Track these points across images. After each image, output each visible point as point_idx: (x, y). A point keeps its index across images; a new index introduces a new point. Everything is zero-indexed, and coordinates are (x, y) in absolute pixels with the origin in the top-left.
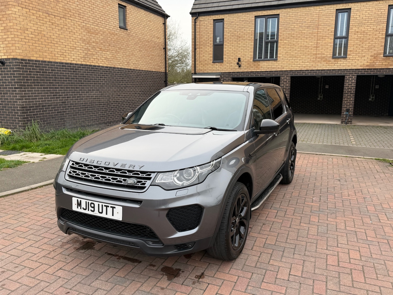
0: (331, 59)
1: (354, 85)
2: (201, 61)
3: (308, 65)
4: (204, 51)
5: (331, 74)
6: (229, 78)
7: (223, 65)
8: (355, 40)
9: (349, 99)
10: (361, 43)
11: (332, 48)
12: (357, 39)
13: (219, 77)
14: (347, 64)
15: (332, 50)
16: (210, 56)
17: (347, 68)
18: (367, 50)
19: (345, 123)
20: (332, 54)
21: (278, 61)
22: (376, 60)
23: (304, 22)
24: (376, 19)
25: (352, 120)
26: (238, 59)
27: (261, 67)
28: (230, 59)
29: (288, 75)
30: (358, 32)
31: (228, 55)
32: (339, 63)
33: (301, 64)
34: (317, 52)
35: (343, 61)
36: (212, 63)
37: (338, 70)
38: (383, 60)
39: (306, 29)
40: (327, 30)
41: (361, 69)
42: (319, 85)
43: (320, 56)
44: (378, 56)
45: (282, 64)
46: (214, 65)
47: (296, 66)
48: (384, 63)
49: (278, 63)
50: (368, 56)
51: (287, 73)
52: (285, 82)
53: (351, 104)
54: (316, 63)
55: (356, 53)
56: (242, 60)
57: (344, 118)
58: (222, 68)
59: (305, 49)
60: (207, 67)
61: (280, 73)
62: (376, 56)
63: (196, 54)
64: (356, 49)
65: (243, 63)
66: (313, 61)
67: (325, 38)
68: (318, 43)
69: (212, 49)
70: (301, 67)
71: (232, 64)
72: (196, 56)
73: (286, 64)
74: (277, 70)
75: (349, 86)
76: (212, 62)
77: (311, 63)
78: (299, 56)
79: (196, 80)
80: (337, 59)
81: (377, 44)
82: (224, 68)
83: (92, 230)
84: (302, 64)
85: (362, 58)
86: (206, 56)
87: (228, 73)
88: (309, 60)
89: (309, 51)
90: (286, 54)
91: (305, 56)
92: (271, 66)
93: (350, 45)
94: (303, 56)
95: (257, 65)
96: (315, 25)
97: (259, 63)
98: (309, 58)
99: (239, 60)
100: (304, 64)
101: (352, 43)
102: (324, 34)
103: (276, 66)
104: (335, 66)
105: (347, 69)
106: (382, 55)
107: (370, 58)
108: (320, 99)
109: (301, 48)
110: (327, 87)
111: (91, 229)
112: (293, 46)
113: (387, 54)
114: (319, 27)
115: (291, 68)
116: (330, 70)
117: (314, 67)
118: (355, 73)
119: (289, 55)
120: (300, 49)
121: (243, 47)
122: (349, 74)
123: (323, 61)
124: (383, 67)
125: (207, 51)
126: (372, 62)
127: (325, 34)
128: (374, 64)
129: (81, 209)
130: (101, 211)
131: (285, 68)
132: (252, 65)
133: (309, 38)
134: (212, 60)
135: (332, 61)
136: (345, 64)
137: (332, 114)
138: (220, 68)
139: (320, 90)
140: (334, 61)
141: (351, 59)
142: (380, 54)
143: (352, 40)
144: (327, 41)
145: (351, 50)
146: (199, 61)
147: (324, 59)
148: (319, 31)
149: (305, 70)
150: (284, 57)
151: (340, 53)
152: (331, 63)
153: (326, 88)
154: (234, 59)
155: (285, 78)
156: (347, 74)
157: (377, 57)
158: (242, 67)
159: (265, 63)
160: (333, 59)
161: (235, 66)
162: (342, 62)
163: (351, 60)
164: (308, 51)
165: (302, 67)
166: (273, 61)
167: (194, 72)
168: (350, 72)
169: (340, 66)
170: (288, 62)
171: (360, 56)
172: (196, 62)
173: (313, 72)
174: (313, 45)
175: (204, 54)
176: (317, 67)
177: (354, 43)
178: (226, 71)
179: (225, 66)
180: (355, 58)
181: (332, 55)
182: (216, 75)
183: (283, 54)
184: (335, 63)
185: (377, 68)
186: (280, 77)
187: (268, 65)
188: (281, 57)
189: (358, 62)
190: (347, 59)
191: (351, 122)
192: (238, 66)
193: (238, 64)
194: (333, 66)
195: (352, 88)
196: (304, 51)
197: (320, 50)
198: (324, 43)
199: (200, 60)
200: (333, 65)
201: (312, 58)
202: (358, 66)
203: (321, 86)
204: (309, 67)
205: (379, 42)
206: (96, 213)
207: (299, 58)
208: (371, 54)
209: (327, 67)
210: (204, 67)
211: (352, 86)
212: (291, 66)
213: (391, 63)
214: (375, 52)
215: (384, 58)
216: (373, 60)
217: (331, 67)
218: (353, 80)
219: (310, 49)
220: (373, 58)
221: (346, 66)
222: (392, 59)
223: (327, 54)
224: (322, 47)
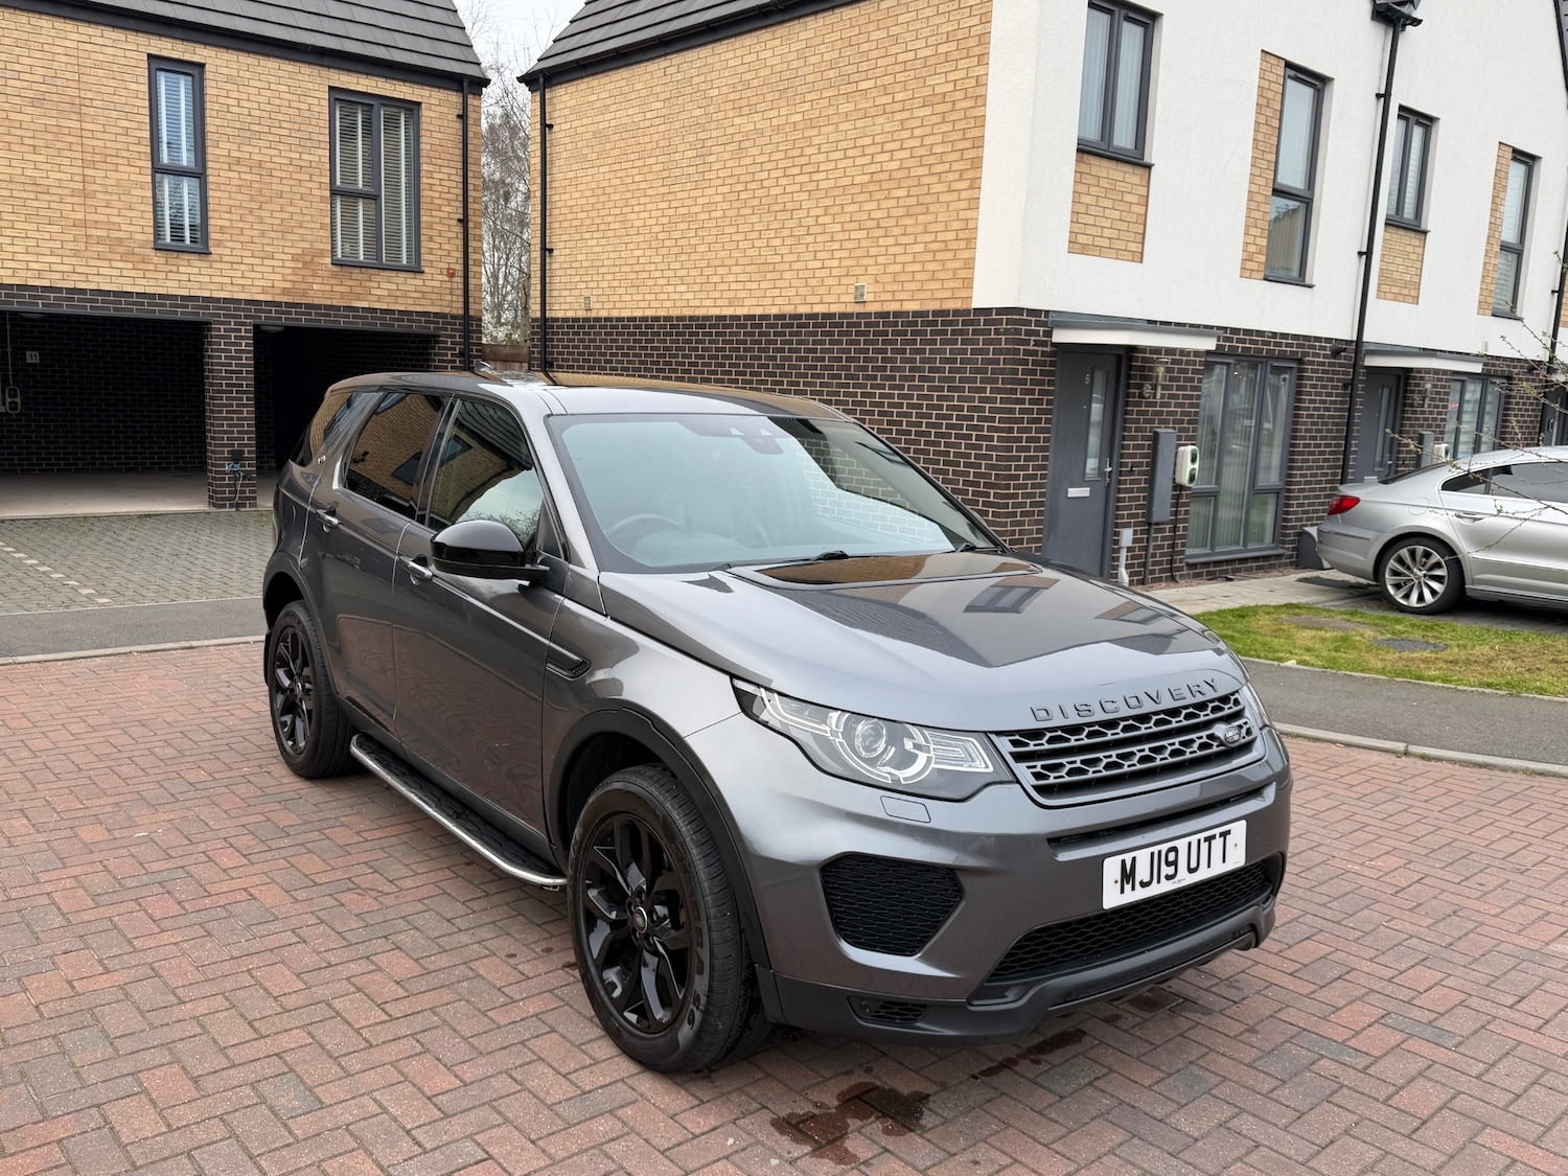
0: (152, 253)
1: (247, 359)
3: (54, 267)
5: (158, 313)
8: (234, 189)
9: (234, 412)
10: (254, 205)
11: (150, 208)
12: (240, 186)
14: (215, 279)
15: (151, 215)
17: (215, 295)
18: (279, 235)
19: (231, 506)
20: (149, 230)
22: (309, 273)
23: (15, 75)
24: (296, 127)
25: (254, 492)
30: (238, 163)
32: (182, 269)
33: (20, 257)
34: (89, 217)
35: (199, 264)
37: (183, 298)
38: (334, 276)
39: (29, 110)
40: (120, 131)
41: (267, 303)
43: (104, 233)
44: (316, 260)
48: (336, 288)
50: (283, 257)
53: (246, 432)
54: (91, 262)
55: (243, 239)
57: (227, 486)
59: (32, 196)
62: (308, 258)
64: (241, 225)
66: (76, 253)
67: (115, 160)
68: (87, 179)
70: (23, 273)
75: (230, 365)
77: (66, 260)
80: (175, 254)
81: (308, 218)
84: (27, 257)
85: (266, 262)
88: (58, 244)
89: (53, 205)
93: (217, 208)
94: (27, 226)
96: (68, 99)
98: (55, 236)
100: (33, 258)
101: (222, 202)
102: (109, 144)
104: (169, 283)
105: (218, 300)
106: (328, 261)
107: (292, 264)
108: (11, 409)
109: (13, 186)
110: (33, 357)
113: (340, 255)
114: (84, 110)
116: (153, 295)
117: (84, 278)
118: (246, 317)
122: (225, 316)
123: (118, 257)
124: (335, 303)
126: (300, 278)
127: (113, 145)
128: (306, 286)
130: (1193, 865)
133: (43, 151)
135: (155, 260)
136: (207, 279)
140: (163, 261)
141: (225, 259)
142: (322, 254)
143: (222, 187)
144: (126, 177)
145: (221, 227)
147: (121, 249)
148: (85, 126)
149: (45, 288)
151: (177, 235)
152: (152, 267)
153: (29, 361)
156: (219, 315)
157: (312, 262)
160: (159, 253)
162: (196, 271)
163: (228, 266)
165: (30, 274)
168: (229, 309)
169: (189, 285)
171: (256, 254)
173: (79, 300)
174: (66, 184)
176: (96, 278)
177: (231, 202)
180: (239, 260)
181: (150, 237)
184: (168, 268)
185: (317, 301)
189: (253, 275)
190: (211, 257)
191: (255, 498)
194: (161, 283)
195: (241, 372)
196: (28, 203)
197: (100, 210)
198: (113, 182)
200: (163, 275)
201: (70, 237)
202: (254, 290)
204: (59, 276)
205: (312, 212)
208: (292, 251)
209: (138, 281)
211: (243, 365)
213: (358, 290)
214: (306, 245)
215: (335, 268)
216: (303, 272)
217: (152, 283)
218: (244, 342)
219: (57, 198)
220: (301, 265)
221: (212, 286)
222: (360, 277)
223: (132, 228)
224: (107, 197)
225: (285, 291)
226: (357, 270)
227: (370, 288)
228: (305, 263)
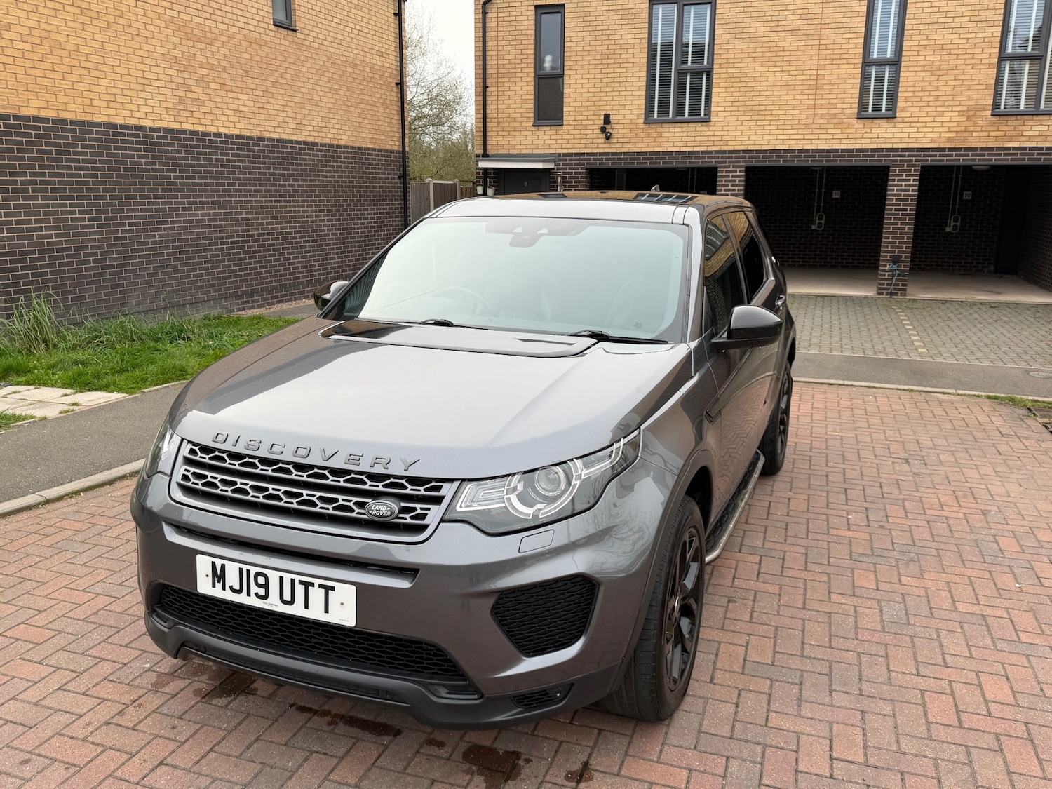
0: (854, 121)
1: (913, 192)
2: (500, 120)
3: (792, 137)
4: (509, 93)
5: (854, 162)
6: (578, 169)
7: (561, 132)
8: (920, 68)
9: (899, 229)
10: (933, 78)
11: (858, 91)
12: (924, 66)
13: (551, 166)
14: (896, 135)
15: (858, 96)
16: (527, 106)
17: (895, 146)
18: (951, 98)
19: (887, 294)
20: (857, 106)
21: (712, 123)
22: (971, 123)
23: (784, 18)
24: (976, 13)
25: (905, 285)
26: (602, 117)
27: (666, 140)
28: (581, 118)
29: (739, 162)
30: (925, 49)
31: (575, 104)
32: (874, 130)
33: (773, 132)
34: (817, 102)
35: (887, 125)
36: (533, 128)
37: (873, 150)
38: (992, 124)
39: (789, 38)
40: (844, 41)
41: (933, 149)
42: (817, 190)
43: (825, 111)
44: (978, 113)
45: (722, 133)
46: (538, 133)
47: (761, 138)
48: (992, 134)
49: (711, 128)
50: (951, 114)
51: (736, 157)
52: (730, 181)
53: (905, 243)
54: (815, 131)
55: (921, 104)
56: (613, 119)
57: (886, 280)
58: (559, 142)
60: (517, 138)
61: (718, 157)
62: (971, 113)
63: (488, 102)
64: (921, 94)
65: (617, 129)
66: (806, 127)
67: (839, 62)
68: (819, 77)
69: (532, 88)
70: (773, 142)
71: (587, 132)
72: (488, 107)
73: (733, 133)
74: (709, 149)
75: (900, 195)
76: (531, 124)
77: (800, 131)
78: (769, 112)
79: (487, 173)
80: (871, 120)
81: (976, 82)
82: (566, 141)
83: (261, 650)
84: (777, 132)
85: (937, 119)
86: (515, 106)
87: (576, 154)
88: (796, 122)
89: (797, 97)
90: (734, 104)
91: (783, 112)
92: (693, 139)
93: (905, 84)
94: (780, 112)
95: (655, 135)
96: (814, 27)
97: (661, 130)
98: (795, 117)
99: (607, 119)
100: (780, 132)
101: (910, 79)
102: (836, 52)
103: (706, 138)
104: (864, 141)
105: (897, 150)
106: (989, 113)
107: (958, 119)
108: (819, 227)
109: (774, 88)
110: (836, 194)
111: (256, 649)
112: (753, 84)
113: (1002, 107)
114: (823, 31)
115: (747, 143)
116: (851, 150)
117: (809, 142)
118: (916, 161)
119: (741, 108)
120: (770, 93)
121: (617, 85)
122: (901, 161)
123: (832, 126)
124: (990, 145)
125: (518, 93)
126: (963, 129)
127: (839, 51)
128: (966, 134)
129: (224, 588)
130: (287, 597)
131: (730, 143)
132: (642, 135)
133: (795, 63)
134: (532, 119)
135: (857, 126)
136: (891, 136)
137: (848, 267)
138: (554, 142)
139: (819, 203)
140: (861, 126)
141: (906, 120)
142: (984, 108)
143: (911, 69)
144: (844, 71)
145: (906, 97)
146: (496, 120)
147: (835, 121)
148: (822, 42)
149: (785, 151)
150: (729, 114)
151: (877, 107)
152: (853, 131)
153: (834, 196)
154: (593, 117)
155: (731, 172)
156: (896, 161)
157: (974, 116)
158: (615, 141)
159: (677, 130)
160: (860, 121)
161: (595, 136)
162: (884, 130)
163: (908, 125)
164: (792, 97)
165: (778, 142)
166: (700, 124)
167: (481, 152)
168: (904, 156)
169: (878, 141)
170: (739, 128)
171: (930, 114)
172: (488, 125)
173: (805, 156)
174: (805, 82)
175: (510, 102)
176: (817, 142)
177: (916, 79)
178: (570, 151)
179: (568, 137)
180: (916, 119)
181: (856, 111)
182: (544, 161)
183: (725, 104)
184: (864, 130)
185: (974, 145)
186: (717, 168)
187: (685, 134)
188: (720, 114)
189: (926, 130)
190: (896, 120)
191: (905, 290)
192: (604, 136)
193: (603, 130)
194: (858, 141)
195: (907, 200)
196: (783, 98)
197: (825, 96)
198: (835, 77)
199: (497, 118)
200: (860, 136)
201: (804, 117)
202: (924, 140)
203: (820, 192)
204: (794, 142)
205: (980, 77)
206: (273, 604)
207: (769, 118)
208: (959, 108)
209: (844, 141)
210: (509, 138)
211: (909, 195)
212: (746, 138)
213: (1011, 134)
214: (971, 103)
215: (994, 119)
216: (965, 124)
217: (853, 141)
218: (912, 179)
219: (799, 92)
220: (965, 119)
221: (894, 140)
222: (1015, 123)
223: (844, 106)
224: (831, 87)
225: (949, 139)
226: (1014, 118)
227: (1022, 131)
228: (968, 117)
